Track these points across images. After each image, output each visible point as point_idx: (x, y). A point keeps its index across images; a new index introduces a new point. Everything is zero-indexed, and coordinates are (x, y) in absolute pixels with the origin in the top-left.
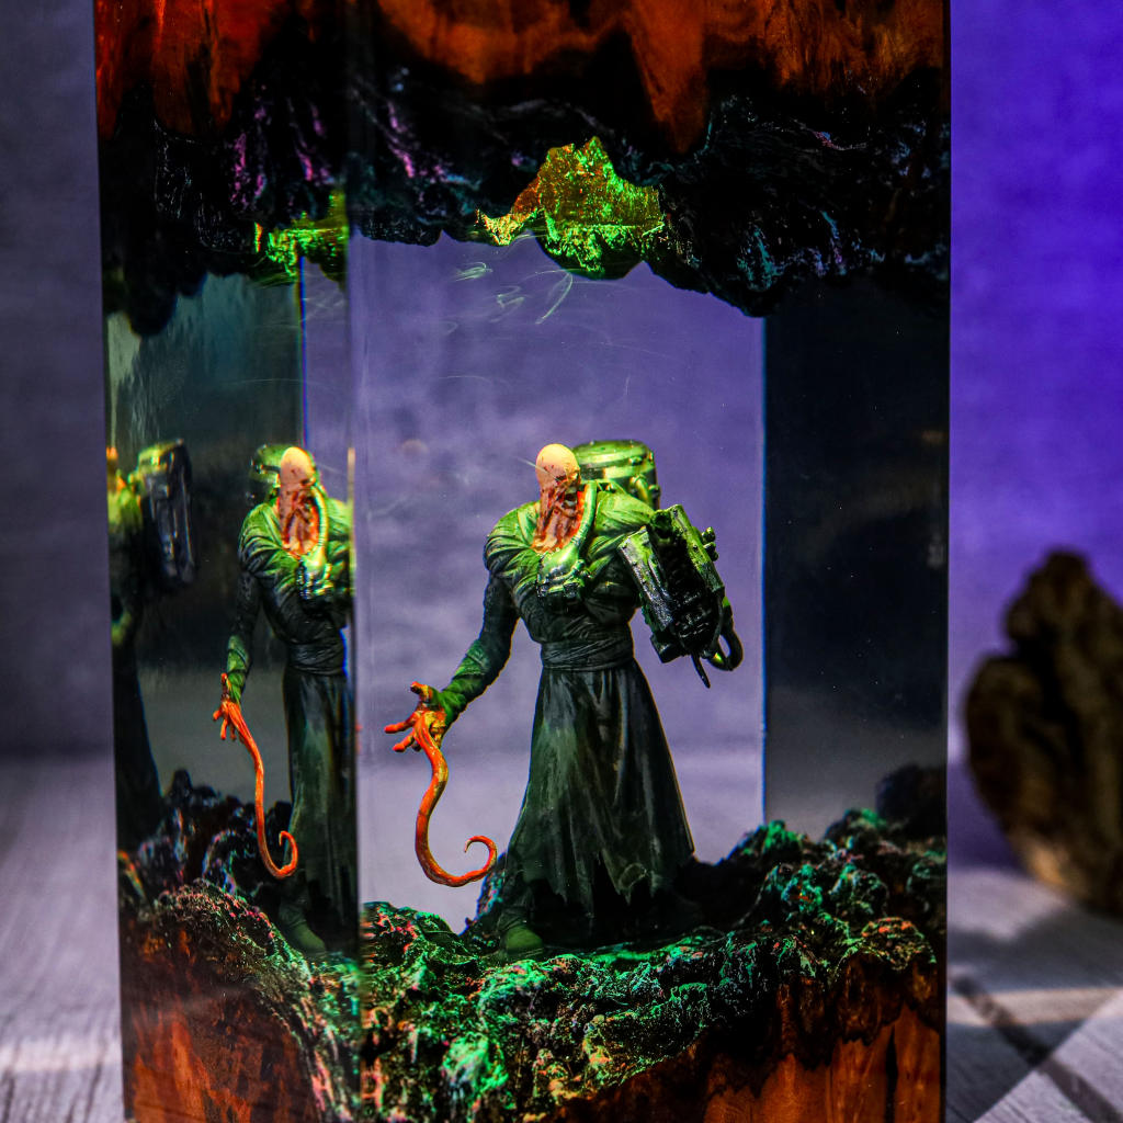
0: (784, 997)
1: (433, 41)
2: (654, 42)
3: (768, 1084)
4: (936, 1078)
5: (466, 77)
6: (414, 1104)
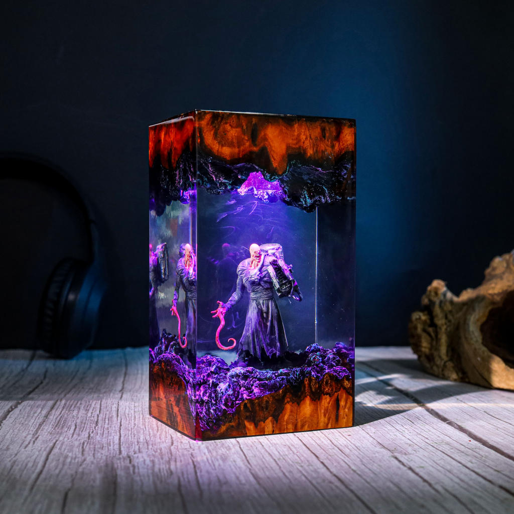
0: (306, 381)
2: (273, 148)
3: (302, 402)
4: (351, 409)
5: (226, 159)
6: (210, 396)
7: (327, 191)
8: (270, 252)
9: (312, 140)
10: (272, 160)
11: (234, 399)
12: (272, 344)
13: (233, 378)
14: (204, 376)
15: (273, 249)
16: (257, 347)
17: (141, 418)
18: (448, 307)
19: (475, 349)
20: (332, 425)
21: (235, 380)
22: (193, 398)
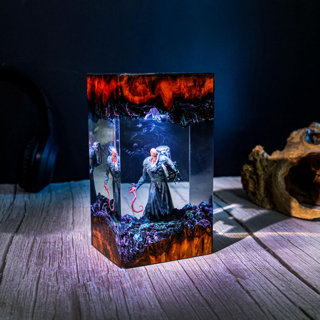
1: (132, 99)
2: (165, 95)
3: (182, 243)
4: (211, 244)
5: (136, 104)
6: (129, 243)
7: (196, 116)
8: (162, 152)
9: (188, 88)
10: (164, 102)
11: (143, 244)
12: (164, 207)
13: (142, 230)
14: (125, 231)
15: (164, 150)
16: (156, 210)
17: (87, 248)
18: (265, 163)
19: (281, 193)
20: (200, 254)
21: (144, 232)
22: (119, 244)
